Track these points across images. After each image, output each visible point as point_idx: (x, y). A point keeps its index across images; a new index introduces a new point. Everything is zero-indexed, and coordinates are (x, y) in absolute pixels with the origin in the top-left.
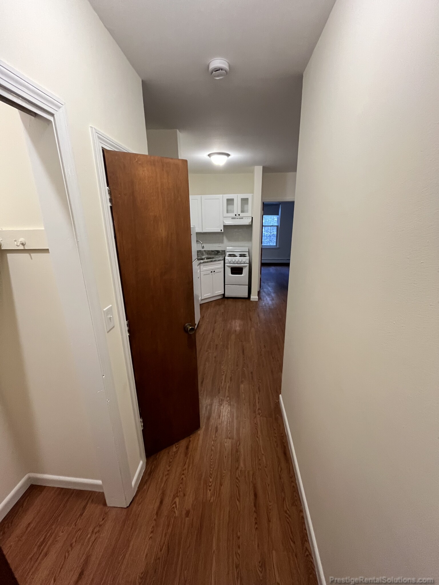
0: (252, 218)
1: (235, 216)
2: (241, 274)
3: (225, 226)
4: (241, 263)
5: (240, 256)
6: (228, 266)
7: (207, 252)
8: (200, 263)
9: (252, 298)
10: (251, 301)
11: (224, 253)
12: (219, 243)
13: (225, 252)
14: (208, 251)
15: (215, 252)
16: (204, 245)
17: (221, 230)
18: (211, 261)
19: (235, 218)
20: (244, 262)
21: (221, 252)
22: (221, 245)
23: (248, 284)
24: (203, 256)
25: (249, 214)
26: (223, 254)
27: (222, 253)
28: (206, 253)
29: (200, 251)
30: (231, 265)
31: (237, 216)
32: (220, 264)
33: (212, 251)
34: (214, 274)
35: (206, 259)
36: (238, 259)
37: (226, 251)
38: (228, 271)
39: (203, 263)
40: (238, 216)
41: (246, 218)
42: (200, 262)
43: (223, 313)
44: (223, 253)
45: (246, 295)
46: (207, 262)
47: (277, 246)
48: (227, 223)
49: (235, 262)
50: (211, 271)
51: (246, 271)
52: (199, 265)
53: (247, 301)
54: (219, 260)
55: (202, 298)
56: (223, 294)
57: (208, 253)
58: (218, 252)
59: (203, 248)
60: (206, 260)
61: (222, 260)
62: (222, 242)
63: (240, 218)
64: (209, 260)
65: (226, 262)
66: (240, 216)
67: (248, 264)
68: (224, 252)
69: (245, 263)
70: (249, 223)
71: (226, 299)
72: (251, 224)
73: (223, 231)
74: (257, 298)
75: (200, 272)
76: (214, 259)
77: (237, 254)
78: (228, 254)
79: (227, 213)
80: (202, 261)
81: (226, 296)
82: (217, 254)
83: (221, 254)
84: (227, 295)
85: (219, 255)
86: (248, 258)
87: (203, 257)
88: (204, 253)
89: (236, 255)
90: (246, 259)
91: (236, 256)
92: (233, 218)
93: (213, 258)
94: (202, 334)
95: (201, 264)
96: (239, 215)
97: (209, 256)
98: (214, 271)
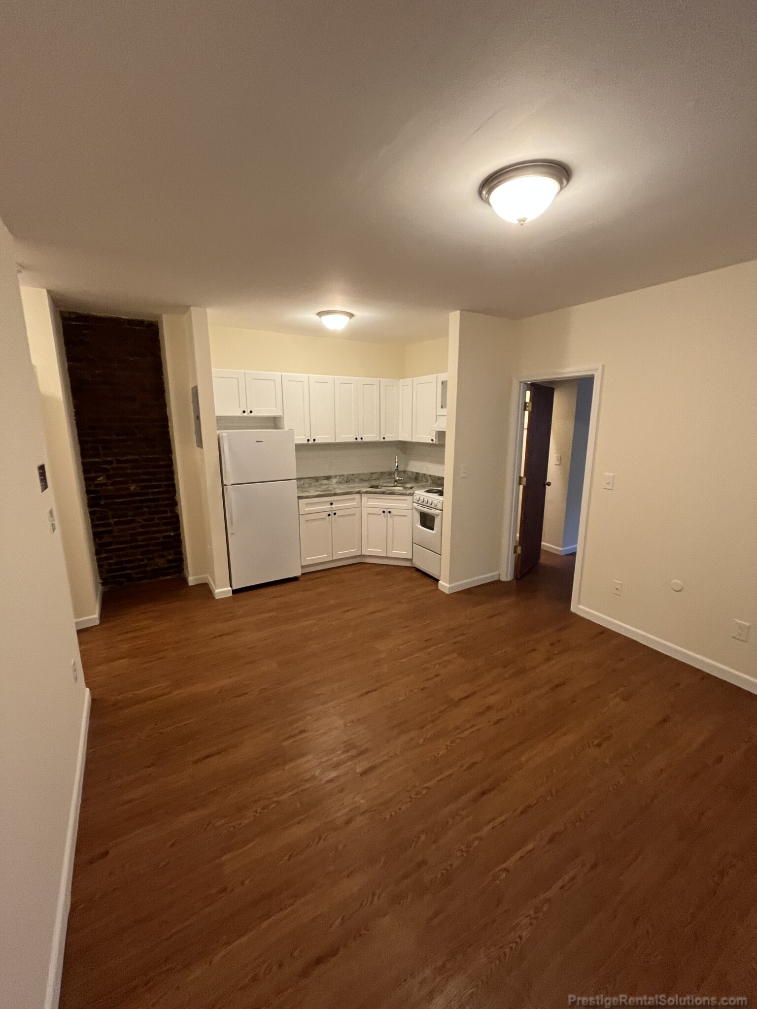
2: (433, 529)
4: (432, 506)
8: (360, 492)
17: (432, 440)
18: (384, 493)
30: (420, 507)
32: (405, 501)
39: (367, 492)
46: (375, 493)
49: (424, 503)
50: (384, 510)
51: (437, 525)
52: (356, 496)
54: (402, 494)
55: (363, 554)
56: (410, 559)
61: (409, 495)
65: (414, 500)
69: (437, 508)
90: (437, 500)
95: (363, 494)
98: (390, 512)
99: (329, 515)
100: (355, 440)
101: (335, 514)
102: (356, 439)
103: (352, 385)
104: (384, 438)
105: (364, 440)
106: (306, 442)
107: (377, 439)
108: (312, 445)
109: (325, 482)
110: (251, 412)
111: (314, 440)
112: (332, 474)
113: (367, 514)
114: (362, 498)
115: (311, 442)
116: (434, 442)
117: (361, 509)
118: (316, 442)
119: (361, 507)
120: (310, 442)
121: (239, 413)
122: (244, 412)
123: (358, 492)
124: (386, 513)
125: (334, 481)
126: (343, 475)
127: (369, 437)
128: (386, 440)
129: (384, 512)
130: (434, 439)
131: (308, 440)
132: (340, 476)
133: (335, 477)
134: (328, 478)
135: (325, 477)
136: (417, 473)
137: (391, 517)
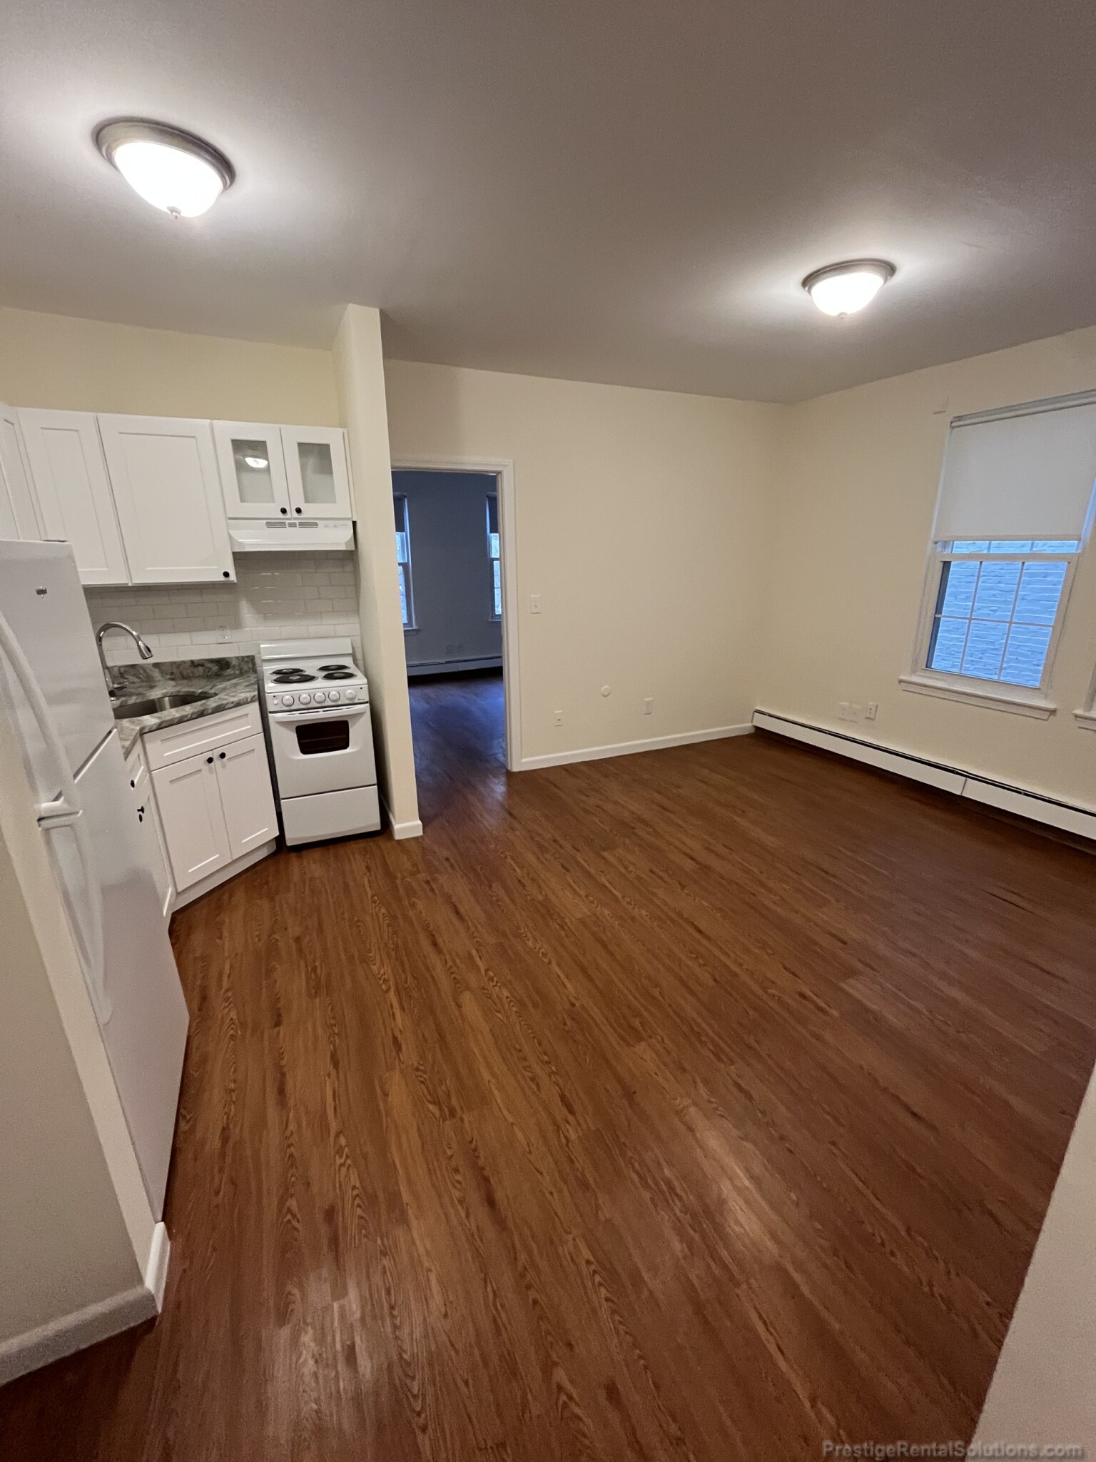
0: (354, 523)
1: (281, 516)
2: (346, 746)
3: (241, 558)
4: (340, 703)
5: (328, 677)
6: (284, 724)
7: (168, 668)
8: (142, 733)
9: (400, 829)
10: (399, 841)
11: (250, 666)
12: (222, 627)
13: (254, 664)
14: (173, 663)
15: (209, 665)
16: (149, 641)
17: (226, 574)
18: (201, 714)
19: (282, 525)
20: (351, 699)
21: (234, 662)
22: (229, 635)
23: (375, 781)
24: (152, 687)
25: (341, 507)
26: (247, 672)
27: (241, 669)
28: (162, 672)
29: (133, 666)
30: (297, 716)
31: (288, 515)
32: (245, 719)
33: (194, 664)
34: (224, 766)
35: (174, 705)
36: (321, 687)
37: (258, 661)
38: (287, 742)
39: (160, 727)
40: (295, 514)
41: (331, 523)
42: (142, 729)
43: (298, 940)
44: (245, 668)
45: (374, 822)
46: (181, 720)
47: (412, 626)
48: (251, 545)
49: (314, 704)
50: (209, 755)
51: (360, 734)
52: (138, 747)
53: (381, 841)
54: (238, 704)
55: (180, 890)
56: (276, 838)
57: (175, 670)
58: (223, 664)
59: (144, 658)
60: (172, 713)
61: (252, 701)
62: (236, 623)
63: (302, 525)
64: (188, 709)
65: (270, 708)
66: (304, 515)
67: (368, 705)
68: (248, 666)
69: (356, 701)
70: (346, 543)
71: (293, 856)
72: (353, 548)
73: (233, 577)
74: (419, 825)
75: (150, 771)
76: (212, 703)
77: (310, 668)
78: (268, 669)
79: (242, 500)
80: (150, 720)
81: (289, 843)
82: (218, 675)
83: (237, 672)
84: (292, 838)
85: (229, 678)
86: (360, 680)
87: (155, 694)
88: (156, 674)
89: (308, 672)
90: (355, 687)
91: (310, 679)
92: (271, 524)
93: (204, 696)
94: (217, 1143)
95: (145, 736)
96: (299, 511)
97: (185, 688)
98: (223, 756)
114: (148, 746)
129: (210, 760)
130: (230, 572)
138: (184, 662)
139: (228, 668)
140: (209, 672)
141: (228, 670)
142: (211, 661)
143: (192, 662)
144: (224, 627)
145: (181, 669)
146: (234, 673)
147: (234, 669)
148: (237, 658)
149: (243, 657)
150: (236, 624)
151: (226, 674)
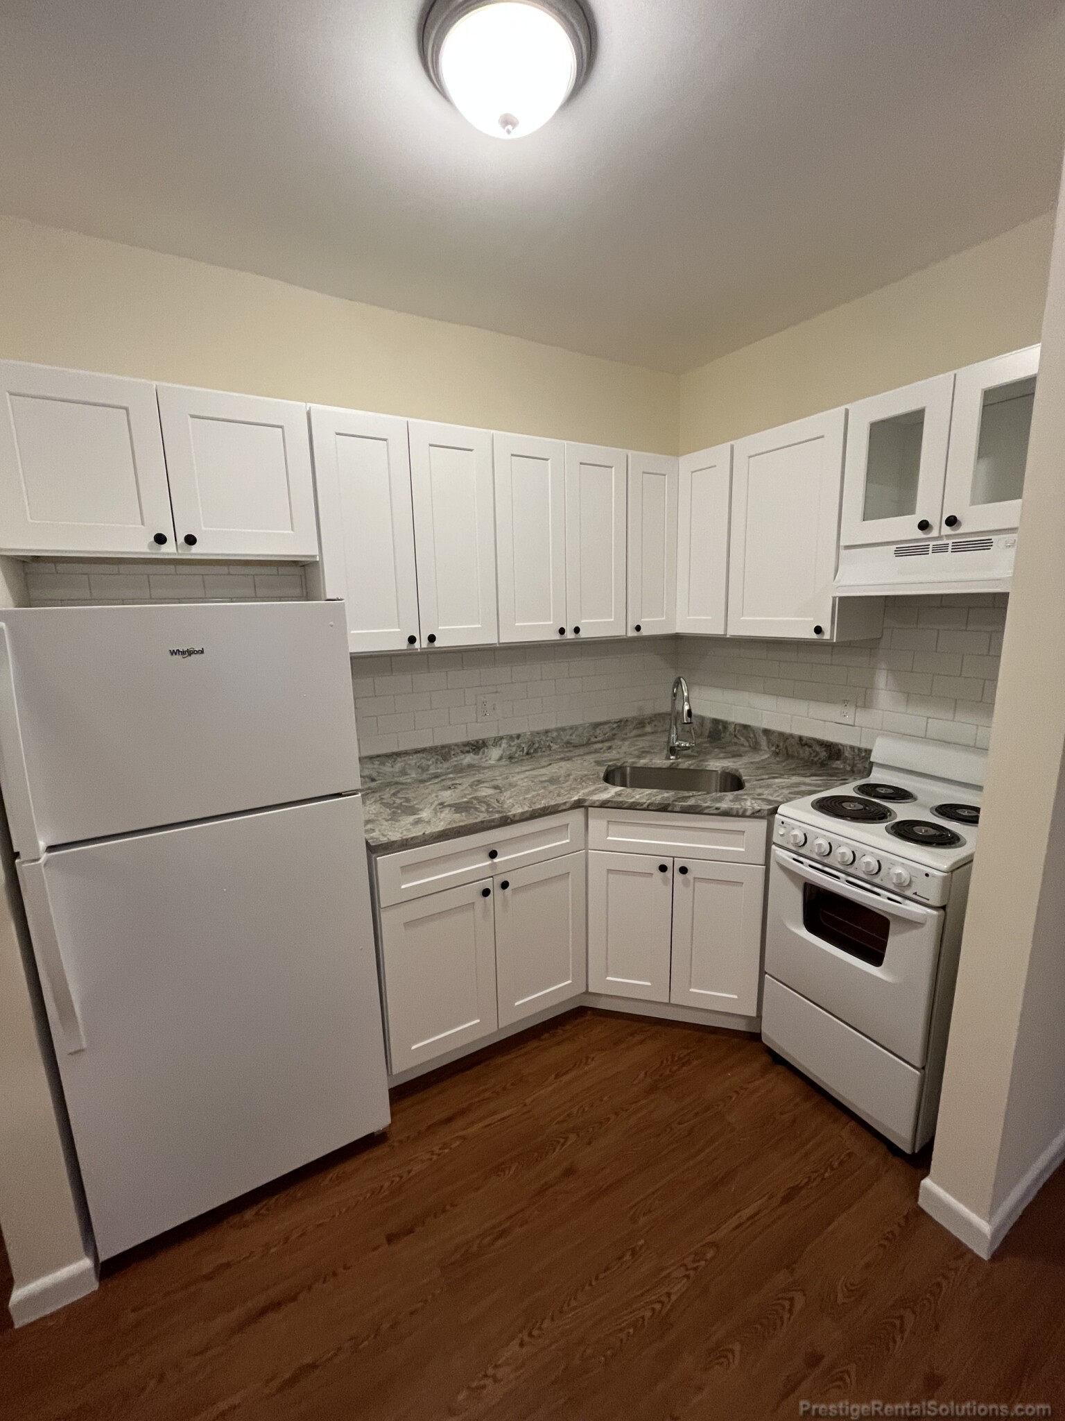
1: (920, 534)
3: (847, 606)
7: (774, 739)
11: (867, 764)
14: (781, 734)
15: (818, 749)
17: (818, 630)
18: (664, 808)
21: (847, 753)
22: (853, 715)
28: (769, 741)
31: (933, 532)
33: (802, 742)
40: (947, 530)
44: (858, 765)
46: (634, 807)
48: (862, 585)
50: (663, 862)
54: (728, 813)
57: (782, 743)
58: (833, 751)
61: (753, 816)
65: (775, 838)
68: (861, 764)
73: (832, 636)
77: (927, 797)
79: (867, 517)
81: (766, 1041)
83: (848, 768)
84: (769, 1037)
88: (763, 741)
92: (905, 550)
96: (952, 522)
98: (684, 870)
99: (486, 893)
100: (557, 637)
101: (505, 885)
102: (562, 631)
103: (549, 462)
104: (638, 628)
105: (583, 634)
106: (404, 645)
107: (618, 631)
108: (425, 653)
109: (468, 759)
110: (191, 540)
111: (432, 638)
112: (488, 733)
113: (605, 873)
114: (590, 822)
115: (422, 644)
116: (827, 636)
117: (587, 854)
118: (437, 644)
119: (586, 848)
120: (417, 645)
121: (141, 546)
122: (160, 539)
123: (578, 805)
124: (669, 874)
125: (495, 753)
126: (518, 736)
127: (597, 625)
128: (645, 632)
129: (663, 868)
130: (826, 627)
131: (412, 640)
132: (511, 738)
133: (497, 741)
134: (477, 747)
135: (467, 744)
136: (716, 722)
137: (686, 884)
138: (791, 736)
139: (838, 759)
140: (815, 756)
141: (838, 762)
142: (822, 743)
143: (801, 738)
144: (848, 701)
145: (788, 743)
146: (844, 768)
147: (845, 762)
148: (852, 748)
149: (859, 749)
150: (864, 700)
151: (834, 766)
